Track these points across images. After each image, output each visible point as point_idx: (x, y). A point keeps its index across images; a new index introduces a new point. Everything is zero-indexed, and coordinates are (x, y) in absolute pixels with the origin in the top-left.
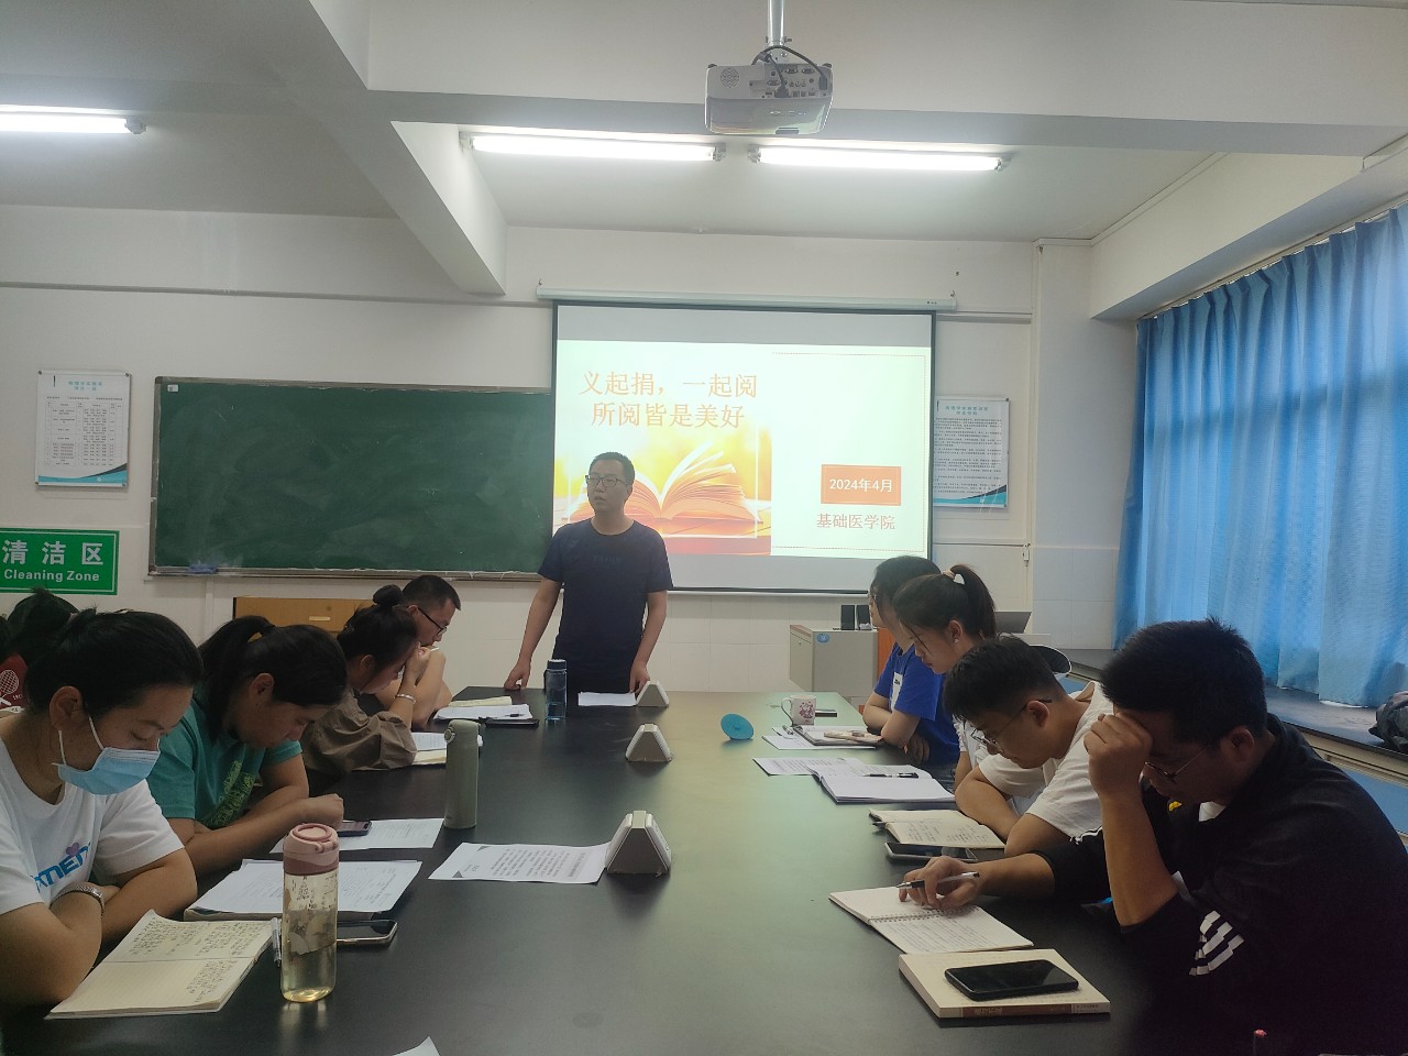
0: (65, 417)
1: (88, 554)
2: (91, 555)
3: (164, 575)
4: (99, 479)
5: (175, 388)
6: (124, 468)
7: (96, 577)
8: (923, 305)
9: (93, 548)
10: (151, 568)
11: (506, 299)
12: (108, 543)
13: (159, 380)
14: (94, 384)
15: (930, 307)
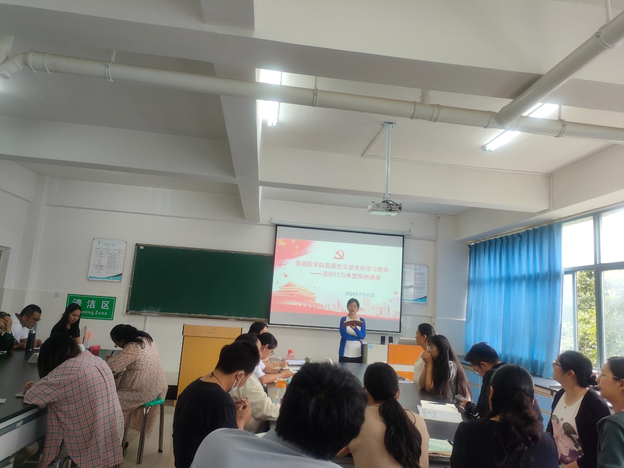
0: (101, 256)
1: (104, 305)
2: (105, 306)
3: (132, 314)
4: (111, 278)
5: (142, 248)
6: (121, 275)
7: (106, 314)
8: (400, 234)
9: (106, 303)
10: (127, 311)
11: (260, 223)
12: (112, 301)
13: (137, 244)
14: (113, 245)
15: (402, 234)
